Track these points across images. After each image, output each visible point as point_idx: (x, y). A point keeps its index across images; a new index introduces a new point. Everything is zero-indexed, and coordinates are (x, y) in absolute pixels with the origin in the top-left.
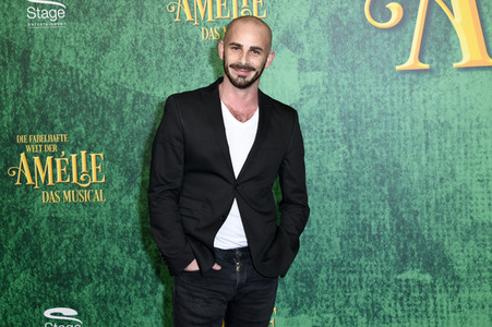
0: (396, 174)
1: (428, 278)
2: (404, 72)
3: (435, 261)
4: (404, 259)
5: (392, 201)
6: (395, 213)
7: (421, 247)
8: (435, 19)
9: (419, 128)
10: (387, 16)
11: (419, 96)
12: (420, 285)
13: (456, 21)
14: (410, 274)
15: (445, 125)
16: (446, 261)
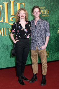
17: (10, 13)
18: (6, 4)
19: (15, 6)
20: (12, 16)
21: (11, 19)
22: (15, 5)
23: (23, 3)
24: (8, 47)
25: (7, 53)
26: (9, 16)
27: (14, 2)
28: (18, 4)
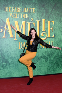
0: (2, 51)
1: (6, 64)
2: (3, 38)
3: (7, 62)
4: (3, 62)
5: (1, 54)
6: (2, 56)
7: (5, 60)
8: (7, 31)
9: (5, 45)
10: (1, 31)
11: (5, 41)
12: (5, 65)
13: (9, 32)
14: (4, 63)
15: (8, 45)
16: (8, 62)
17: (42, 29)
18: (38, 21)
19: (46, 24)
20: (43, 32)
21: (42, 34)
22: (46, 22)
23: (53, 21)
24: (38, 58)
25: (37, 63)
26: (40, 32)
27: (45, 20)
28: (49, 22)
